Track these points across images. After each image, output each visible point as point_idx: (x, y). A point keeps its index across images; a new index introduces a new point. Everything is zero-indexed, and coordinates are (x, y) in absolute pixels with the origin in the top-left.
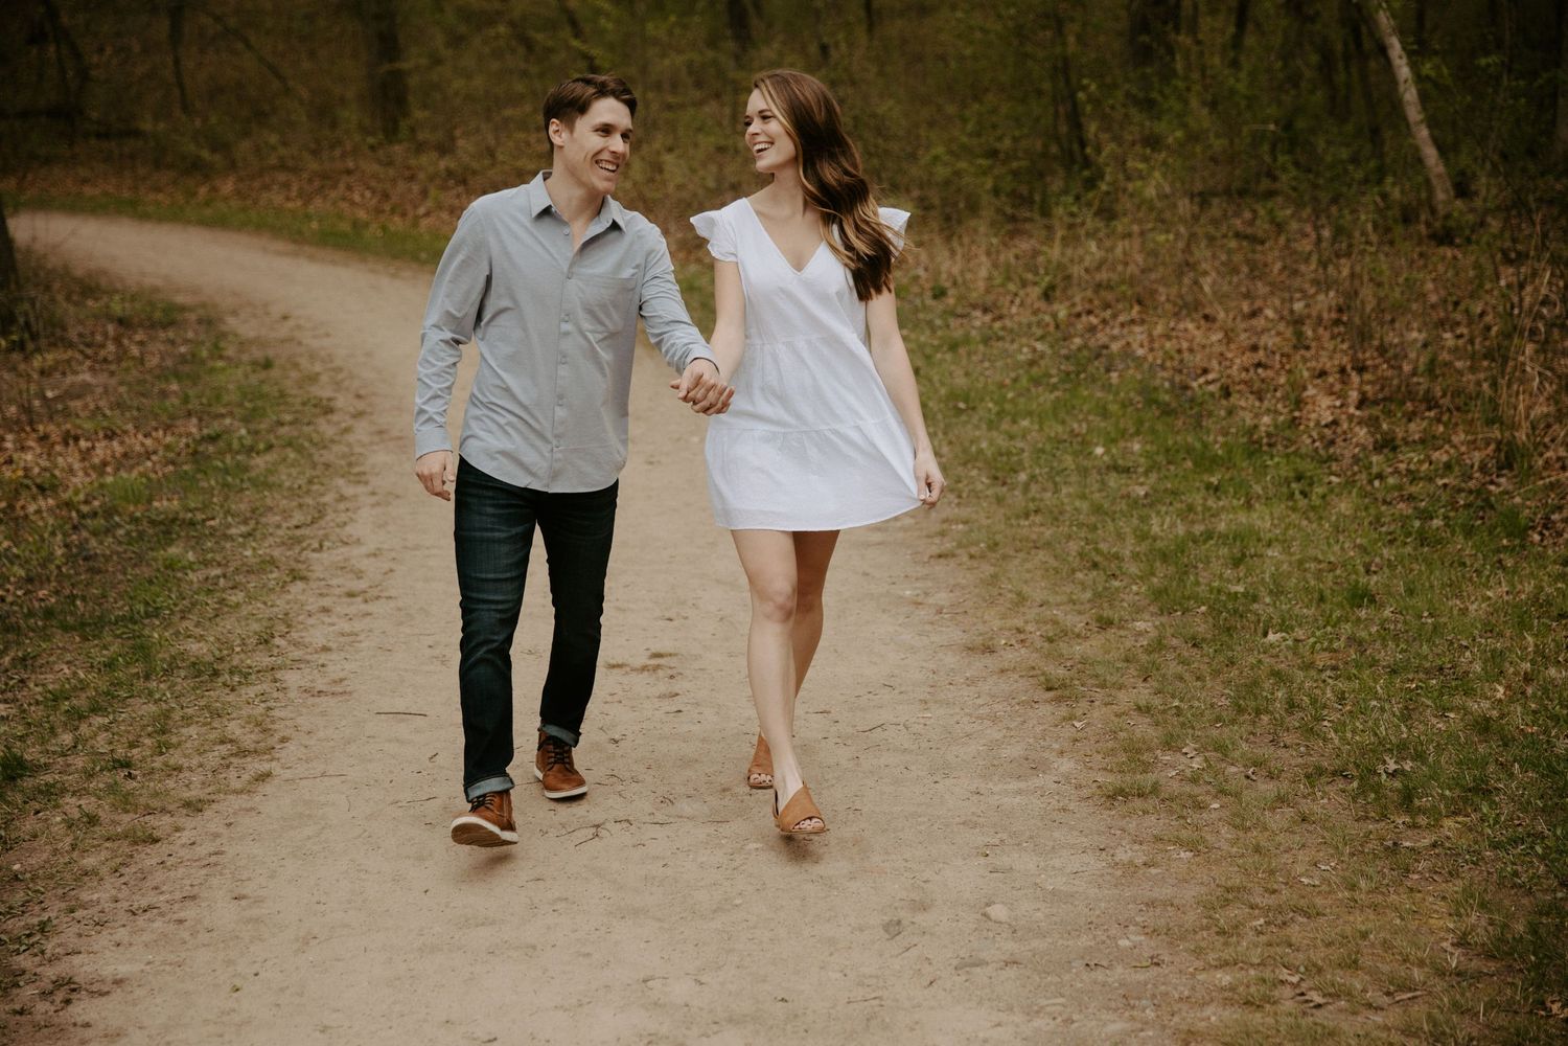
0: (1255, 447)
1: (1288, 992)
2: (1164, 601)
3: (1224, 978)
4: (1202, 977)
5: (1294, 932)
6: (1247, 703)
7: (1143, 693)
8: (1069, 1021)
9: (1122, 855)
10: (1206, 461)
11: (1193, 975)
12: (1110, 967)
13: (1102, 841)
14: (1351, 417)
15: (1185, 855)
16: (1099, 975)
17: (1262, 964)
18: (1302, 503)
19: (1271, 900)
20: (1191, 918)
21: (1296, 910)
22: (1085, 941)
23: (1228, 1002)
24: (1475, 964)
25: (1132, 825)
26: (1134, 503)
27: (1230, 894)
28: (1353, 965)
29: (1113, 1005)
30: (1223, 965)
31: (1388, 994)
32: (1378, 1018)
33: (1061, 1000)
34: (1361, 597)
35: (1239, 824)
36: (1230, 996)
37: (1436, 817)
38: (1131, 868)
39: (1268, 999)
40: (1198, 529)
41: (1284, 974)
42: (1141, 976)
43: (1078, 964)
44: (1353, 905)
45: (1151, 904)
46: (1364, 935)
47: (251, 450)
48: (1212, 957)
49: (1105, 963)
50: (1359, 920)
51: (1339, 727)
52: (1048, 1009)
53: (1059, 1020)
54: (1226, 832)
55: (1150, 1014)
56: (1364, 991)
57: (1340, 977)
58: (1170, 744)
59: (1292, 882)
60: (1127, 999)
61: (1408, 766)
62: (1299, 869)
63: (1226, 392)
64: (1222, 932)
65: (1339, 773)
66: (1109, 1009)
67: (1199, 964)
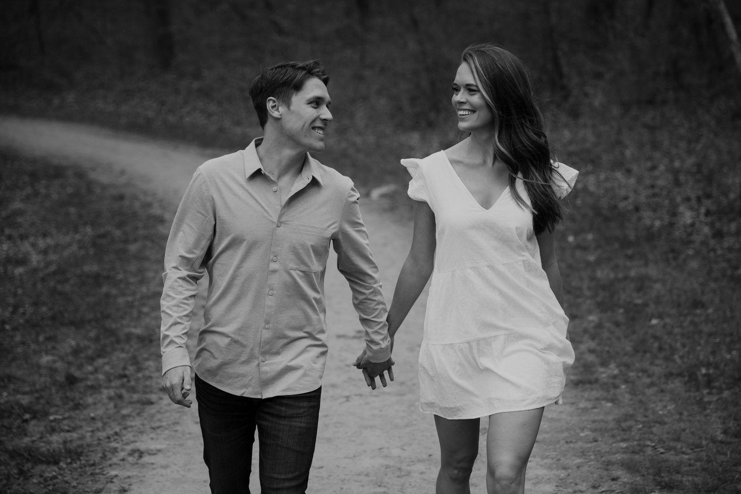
0: (651, 236)
1: (650, 448)
2: (602, 307)
3: (624, 445)
4: (614, 445)
5: (655, 430)
6: (641, 348)
7: (592, 344)
8: (559, 460)
9: (581, 405)
10: (625, 243)
11: (611, 444)
12: (576, 442)
13: (573, 400)
14: (701, 222)
15: (609, 404)
16: (572, 445)
17: (640, 440)
18: (673, 263)
19: (644, 419)
20: (612, 425)
21: (656, 422)
22: (565, 434)
23: (624, 453)
24: (729, 439)
25: (586, 395)
26: (588, 264)
27: (627, 417)
28: (678, 440)
29: (577, 455)
30: (624, 440)
31: (692, 449)
32: (686, 457)
33: (555, 453)
34: (697, 304)
35: (633, 393)
36: (625, 451)
37: (720, 391)
38: (585, 410)
39: (641, 451)
40: (621, 275)
41: (648, 443)
42: (589, 445)
43: (562, 442)
44: (680, 420)
45: (594, 421)
46: (684, 430)
47: (126, 242)
48: (619, 438)
49: (574, 441)
50: (682, 425)
51: (682, 357)
52: (551, 456)
53: (555, 460)
54: (627, 396)
55: (592, 457)
56: (682, 448)
57: (672, 444)
58: (604, 364)
59: (654, 413)
60: (583, 453)
61: (711, 371)
62: (659, 408)
63: (637, 209)
64: (624, 430)
65: (680, 375)
66: (576, 456)
67: (614, 441)
